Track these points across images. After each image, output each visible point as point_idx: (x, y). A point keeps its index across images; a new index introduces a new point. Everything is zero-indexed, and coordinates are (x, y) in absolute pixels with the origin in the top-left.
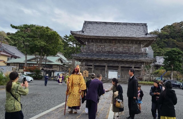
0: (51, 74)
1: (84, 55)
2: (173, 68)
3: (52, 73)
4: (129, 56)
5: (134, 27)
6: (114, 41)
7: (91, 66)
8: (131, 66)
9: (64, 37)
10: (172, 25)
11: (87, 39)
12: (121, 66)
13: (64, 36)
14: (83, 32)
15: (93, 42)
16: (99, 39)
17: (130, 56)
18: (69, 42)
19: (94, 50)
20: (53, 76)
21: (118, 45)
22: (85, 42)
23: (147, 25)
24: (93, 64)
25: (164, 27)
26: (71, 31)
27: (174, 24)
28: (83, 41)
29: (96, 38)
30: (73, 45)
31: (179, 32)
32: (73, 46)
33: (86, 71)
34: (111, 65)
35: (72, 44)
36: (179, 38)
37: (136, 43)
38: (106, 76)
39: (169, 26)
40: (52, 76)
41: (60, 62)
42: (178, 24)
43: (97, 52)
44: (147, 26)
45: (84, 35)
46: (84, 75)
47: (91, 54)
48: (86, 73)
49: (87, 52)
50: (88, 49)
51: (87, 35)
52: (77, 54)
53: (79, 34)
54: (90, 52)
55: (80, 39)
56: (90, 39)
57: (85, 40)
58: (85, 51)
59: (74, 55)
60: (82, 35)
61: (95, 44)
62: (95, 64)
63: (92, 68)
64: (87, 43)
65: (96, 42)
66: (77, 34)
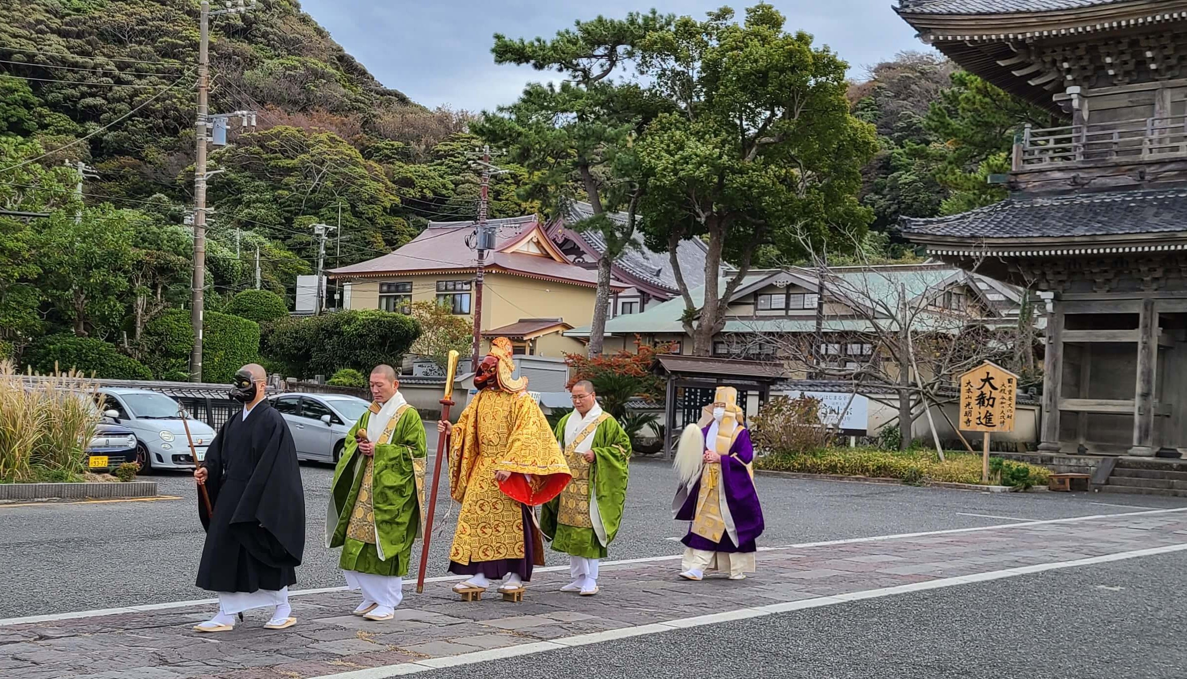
3: (752, 402)
7: (1130, 321)
15: (1143, 68)
19: (1146, 156)
22: (1057, 87)
24: (1149, 305)
33: (990, 367)
45: (1029, 12)
46: (970, 412)
47: (1118, 197)
48: (995, 389)
49: (1074, 182)
50: (1084, 154)
51: (1057, 10)
52: (972, 217)
53: (976, 14)
54: (1111, 182)
55: (998, 62)
56: (1106, 44)
57: (1054, 62)
58: (1058, 175)
59: (931, 226)
60: (1005, 13)
61: (1168, 94)
62: (1170, 306)
63: (1140, 347)
64: (1073, 90)
65: (1177, 73)
66: (952, 14)
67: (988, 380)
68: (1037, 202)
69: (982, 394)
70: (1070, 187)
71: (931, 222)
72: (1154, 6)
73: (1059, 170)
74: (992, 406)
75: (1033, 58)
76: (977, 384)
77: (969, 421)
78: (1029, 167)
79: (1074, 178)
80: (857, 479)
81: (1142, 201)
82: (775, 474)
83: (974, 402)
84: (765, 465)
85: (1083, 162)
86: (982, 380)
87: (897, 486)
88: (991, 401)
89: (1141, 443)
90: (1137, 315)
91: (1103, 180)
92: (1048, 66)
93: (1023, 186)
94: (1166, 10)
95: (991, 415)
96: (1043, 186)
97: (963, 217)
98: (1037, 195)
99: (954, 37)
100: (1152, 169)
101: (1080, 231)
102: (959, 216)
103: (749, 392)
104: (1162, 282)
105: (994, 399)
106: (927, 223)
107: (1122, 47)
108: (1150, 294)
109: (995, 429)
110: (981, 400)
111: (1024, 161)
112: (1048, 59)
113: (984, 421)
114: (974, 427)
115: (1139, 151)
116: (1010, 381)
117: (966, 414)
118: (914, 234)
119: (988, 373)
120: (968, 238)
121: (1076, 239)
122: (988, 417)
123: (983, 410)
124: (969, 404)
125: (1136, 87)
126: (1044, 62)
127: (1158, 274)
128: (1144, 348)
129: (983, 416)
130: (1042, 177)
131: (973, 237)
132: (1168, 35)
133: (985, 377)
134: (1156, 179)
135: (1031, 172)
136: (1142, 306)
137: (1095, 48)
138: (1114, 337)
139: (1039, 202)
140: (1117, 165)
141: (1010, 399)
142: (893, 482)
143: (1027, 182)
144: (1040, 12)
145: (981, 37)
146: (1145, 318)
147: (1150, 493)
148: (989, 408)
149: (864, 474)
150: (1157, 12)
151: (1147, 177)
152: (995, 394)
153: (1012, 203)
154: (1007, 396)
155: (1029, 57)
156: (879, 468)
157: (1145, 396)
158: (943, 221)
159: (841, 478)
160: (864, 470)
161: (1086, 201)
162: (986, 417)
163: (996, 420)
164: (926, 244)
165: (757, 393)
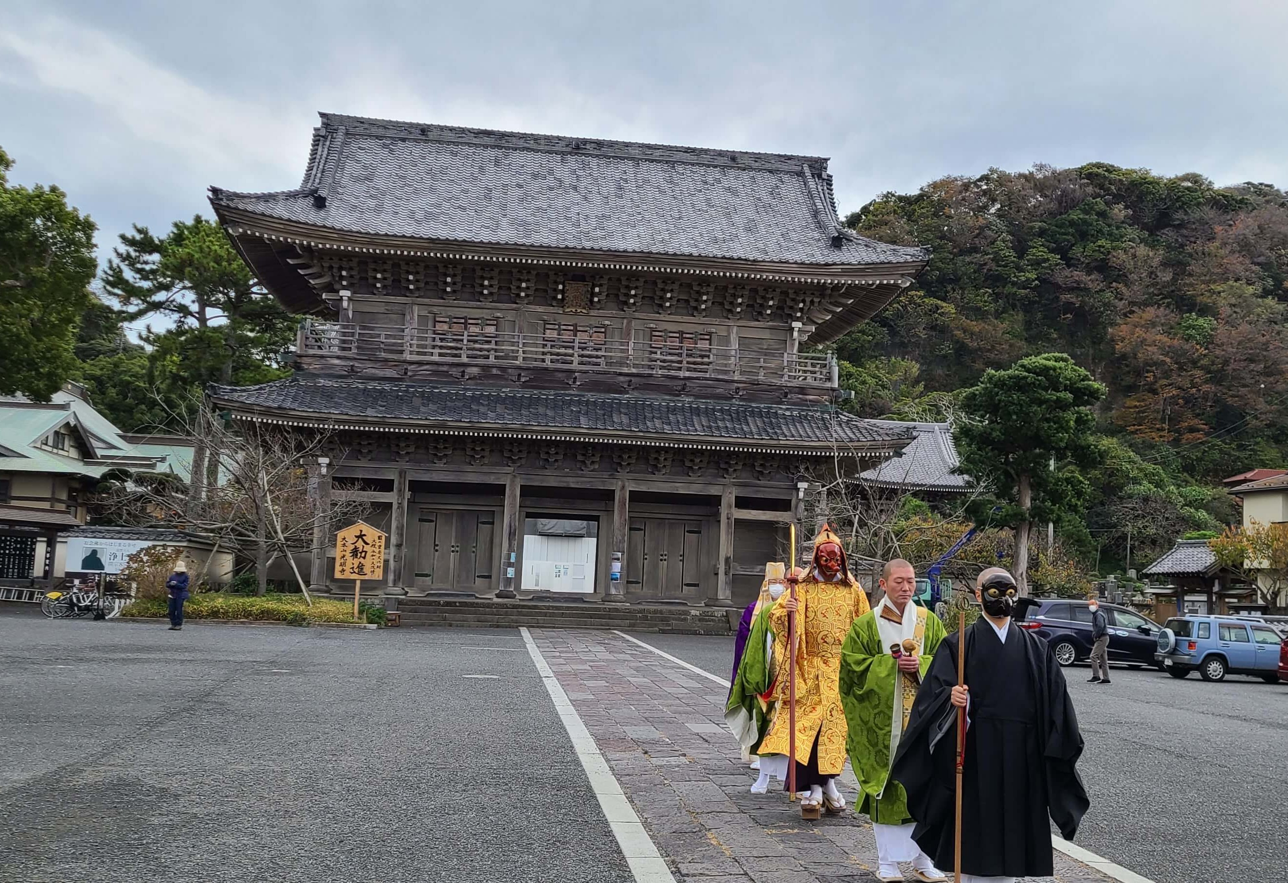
0: (32, 558)
1: (327, 395)
2: (1028, 503)
3: (41, 549)
4: (697, 412)
5: (732, 178)
6: (574, 290)
7: (386, 486)
8: (714, 491)
9: (123, 249)
10: (920, 198)
11: (354, 264)
12: (632, 487)
13: (123, 237)
14: (320, 203)
15: (397, 287)
16: (454, 263)
17: (709, 413)
18: (167, 288)
19: (408, 357)
20: (47, 574)
21: (608, 316)
22: (331, 288)
23: (831, 169)
24: (402, 474)
25: (865, 210)
26: (215, 191)
27: (935, 186)
28: (314, 276)
29: (422, 259)
30: (202, 312)
31: (974, 250)
32: (203, 320)
33: (363, 527)
34: (551, 479)
35: (195, 308)
36: (976, 287)
37: (755, 311)
38: (511, 572)
39: (901, 198)
40: (38, 569)
41: (73, 453)
42: (966, 186)
43: (439, 372)
44: (829, 181)
45: (333, 229)
46: (345, 563)
47: (387, 387)
48: (367, 544)
49: (352, 370)
50: (358, 348)
51: (357, 232)
52: (267, 389)
53: (286, 220)
54: (380, 373)
55: (289, 260)
56: (375, 262)
57: (331, 268)
58: (336, 362)
59: (236, 395)
60: (312, 225)
61: (416, 308)
62: (417, 475)
63: (395, 506)
64: (345, 293)
65: (422, 294)
66: (265, 215)
67: (361, 536)
68: (319, 382)
69: (356, 548)
70: (346, 373)
71: (236, 391)
72: (431, 245)
73: (338, 357)
74: (364, 558)
75: (315, 261)
76: (351, 539)
77: (343, 570)
78: (311, 352)
79: (352, 366)
80: (242, 623)
81: (407, 391)
82: (155, 621)
83: (348, 555)
84: (139, 613)
85: (357, 354)
86: (356, 537)
87: (282, 627)
88: (363, 554)
89: (395, 585)
90: (393, 480)
91: (373, 371)
92: (326, 270)
93: (306, 367)
94: (439, 250)
95: (363, 565)
96: (322, 369)
97: (261, 389)
98: (318, 376)
99: (278, 238)
100: (413, 367)
101: (370, 412)
102: (257, 387)
103: (39, 539)
104: (412, 456)
105: (366, 552)
106: (233, 391)
107: (386, 267)
108: (403, 465)
109: (366, 577)
110: (355, 553)
111: (307, 346)
112: (326, 265)
113: (356, 571)
114: (348, 575)
115: (401, 352)
116: (380, 538)
117: (341, 565)
118: (224, 400)
119: (361, 531)
120: (275, 408)
121: (369, 419)
122: (361, 567)
123: (356, 562)
124: (344, 556)
125: (392, 299)
126: (322, 266)
127: (411, 449)
128: (398, 508)
129: (356, 566)
130: (323, 361)
131: (279, 408)
132: (423, 264)
133: (358, 534)
134: (414, 375)
135: (314, 356)
136: (397, 474)
137: (366, 263)
138: (375, 498)
139: (322, 382)
140: (386, 360)
141: (379, 552)
142: (278, 624)
143: (310, 364)
144: (343, 230)
145: (286, 239)
146: (400, 483)
147: (431, 625)
148: (362, 560)
149: (247, 618)
150: (432, 250)
151: (409, 373)
152: (367, 548)
153: (297, 380)
154: (377, 550)
155: (312, 260)
156: (262, 612)
157: (399, 546)
158: (244, 391)
159: (225, 623)
160: (248, 614)
161: (360, 386)
162: (358, 567)
163: (367, 569)
164: (230, 410)
165: (45, 539)
